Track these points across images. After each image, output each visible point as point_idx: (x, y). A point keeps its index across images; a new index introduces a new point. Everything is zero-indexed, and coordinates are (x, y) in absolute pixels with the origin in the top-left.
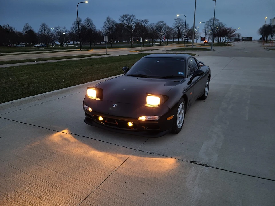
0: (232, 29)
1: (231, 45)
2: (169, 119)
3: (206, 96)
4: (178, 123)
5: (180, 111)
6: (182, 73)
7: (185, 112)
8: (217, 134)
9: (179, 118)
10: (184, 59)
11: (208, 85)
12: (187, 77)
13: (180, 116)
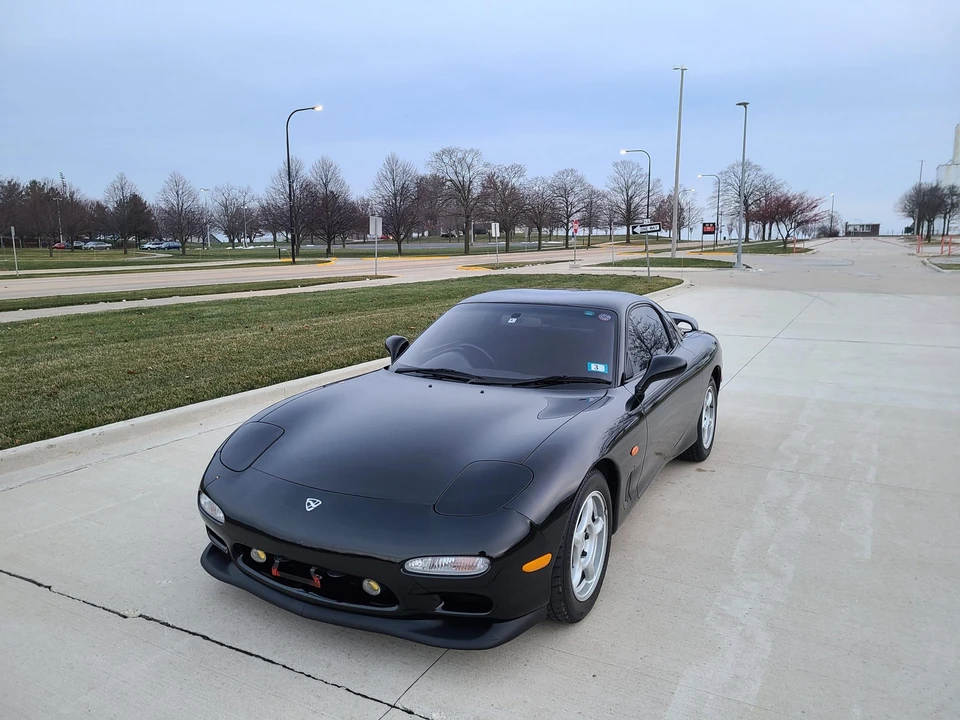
0: (807, 195)
1: (807, 250)
2: (531, 567)
3: (706, 446)
4: (576, 577)
5: (589, 526)
6: (601, 368)
7: (613, 527)
8: (740, 628)
9: (584, 554)
10: (613, 312)
11: (714, 406)
12: (622, 384)
13: (590, 547)
